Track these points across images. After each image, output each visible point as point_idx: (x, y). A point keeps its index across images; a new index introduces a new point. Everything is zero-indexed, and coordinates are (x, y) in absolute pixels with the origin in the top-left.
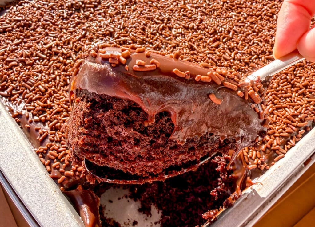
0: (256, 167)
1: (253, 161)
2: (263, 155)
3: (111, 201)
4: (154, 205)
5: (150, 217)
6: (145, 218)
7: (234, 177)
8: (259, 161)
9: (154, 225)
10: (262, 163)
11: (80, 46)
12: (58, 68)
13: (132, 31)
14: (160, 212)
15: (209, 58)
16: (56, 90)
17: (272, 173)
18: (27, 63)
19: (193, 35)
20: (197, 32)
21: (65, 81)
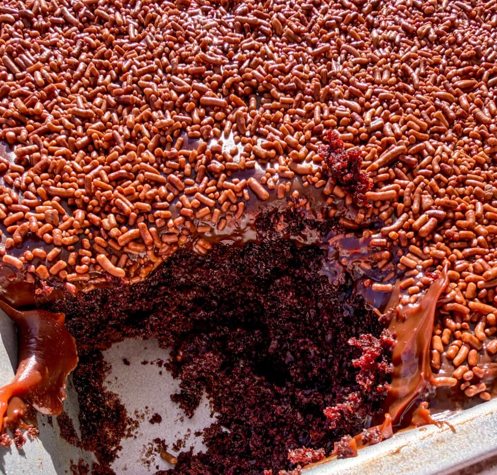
0: (454, 385)
1: (453, 368)
2: (485, 362)
3: (126, 362)
4: (208, 398)
5: (190, 418)
6: (180, 416)
7: (390, 393)
8: (469, 373)
9: (193, 436)
10: (476, 381)
11: (154, 13)
12: (92, 49)
13: (282, 10)
14: (216, 414)
15: (438, 107)
16: (67, 90)
17: (492, 413)
18: (36, 24)
19: (419, 51)
20: (431, 48)
21: (93, 75)
